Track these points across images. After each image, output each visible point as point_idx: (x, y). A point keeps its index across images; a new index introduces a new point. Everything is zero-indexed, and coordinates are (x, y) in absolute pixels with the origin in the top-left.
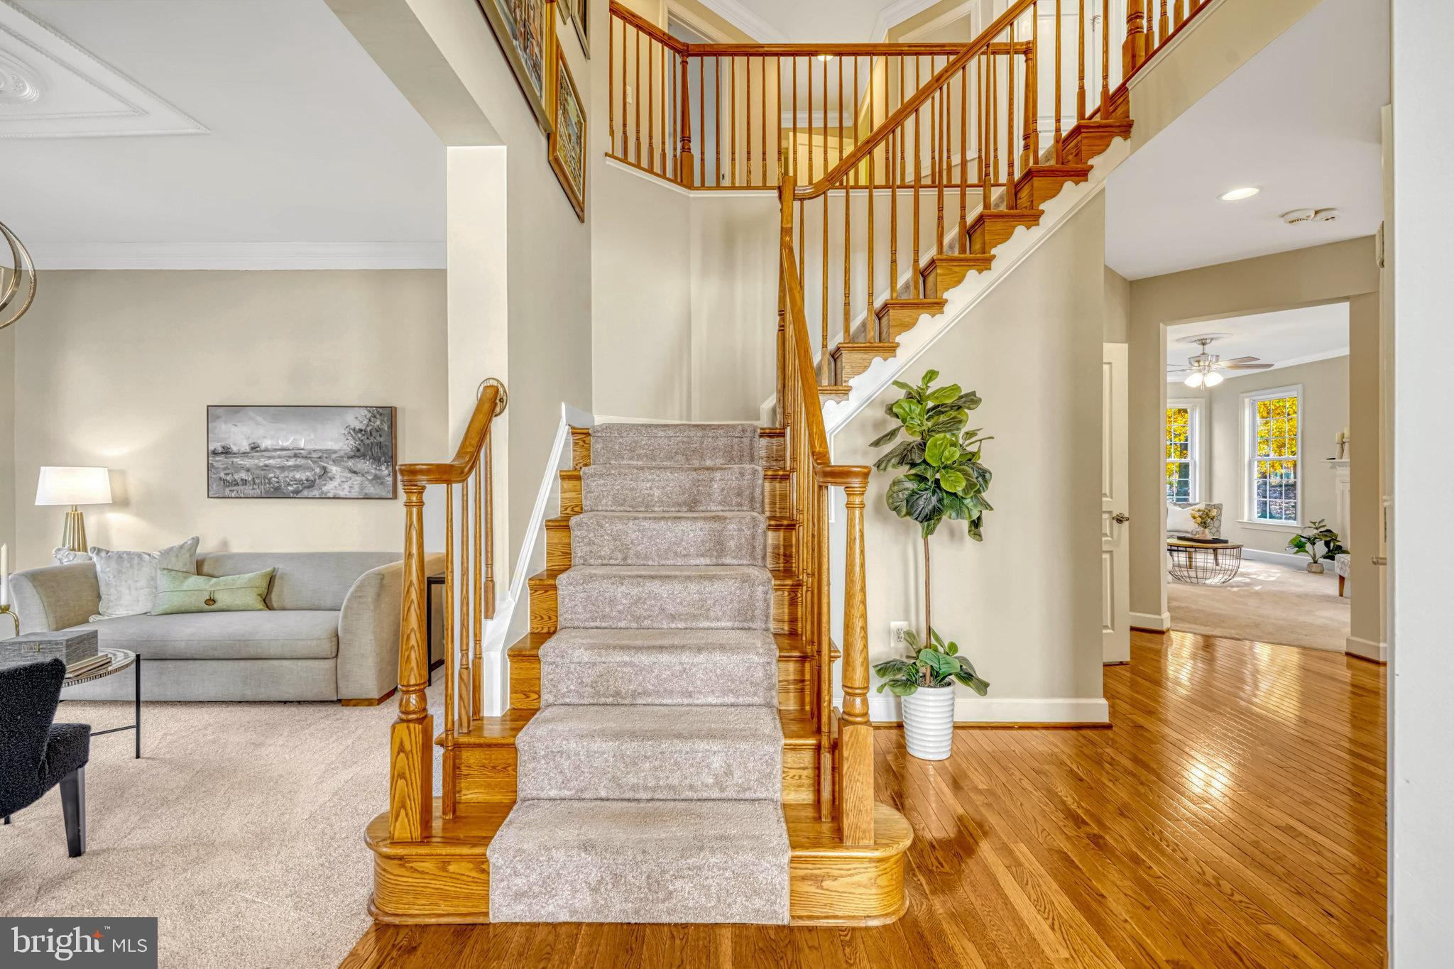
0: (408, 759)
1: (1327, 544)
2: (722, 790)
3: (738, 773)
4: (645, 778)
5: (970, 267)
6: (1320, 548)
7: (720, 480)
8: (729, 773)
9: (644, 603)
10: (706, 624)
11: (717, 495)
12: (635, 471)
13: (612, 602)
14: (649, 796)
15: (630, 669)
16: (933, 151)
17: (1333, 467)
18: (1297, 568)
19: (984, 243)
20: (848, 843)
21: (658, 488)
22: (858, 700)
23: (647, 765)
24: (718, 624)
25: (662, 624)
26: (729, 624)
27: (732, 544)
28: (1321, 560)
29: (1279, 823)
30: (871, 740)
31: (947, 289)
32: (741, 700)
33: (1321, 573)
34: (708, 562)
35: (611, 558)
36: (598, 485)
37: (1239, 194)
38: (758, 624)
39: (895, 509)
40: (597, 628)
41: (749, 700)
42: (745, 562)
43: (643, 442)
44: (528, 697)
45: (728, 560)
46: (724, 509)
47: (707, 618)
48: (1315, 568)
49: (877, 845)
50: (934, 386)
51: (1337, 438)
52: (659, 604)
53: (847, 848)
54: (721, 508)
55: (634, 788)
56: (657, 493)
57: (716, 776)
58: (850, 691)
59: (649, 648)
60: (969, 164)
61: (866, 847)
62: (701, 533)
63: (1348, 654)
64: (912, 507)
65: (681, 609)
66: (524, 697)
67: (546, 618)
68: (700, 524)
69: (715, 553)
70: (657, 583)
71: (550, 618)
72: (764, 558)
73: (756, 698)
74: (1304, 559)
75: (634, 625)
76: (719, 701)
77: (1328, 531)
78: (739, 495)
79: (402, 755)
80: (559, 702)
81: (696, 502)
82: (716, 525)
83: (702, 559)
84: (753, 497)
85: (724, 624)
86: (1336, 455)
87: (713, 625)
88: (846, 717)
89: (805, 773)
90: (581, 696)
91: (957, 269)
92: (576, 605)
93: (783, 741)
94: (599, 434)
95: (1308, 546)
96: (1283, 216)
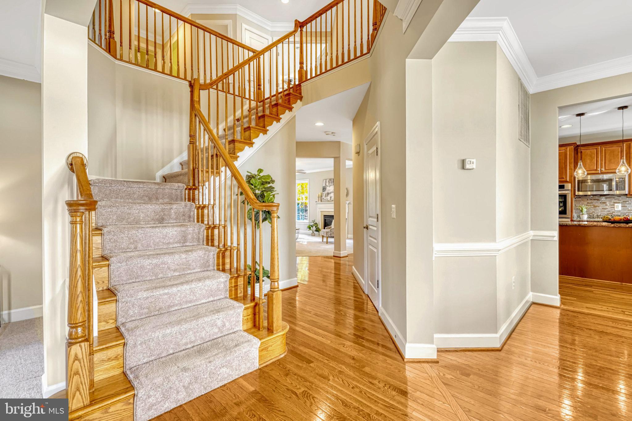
0: (80, 363)
1: (316, 227)
2: (222, 332)
3: (227, 324)
4: (191, 338)
5: (261, 132)
6: (314, 228)
7: (175, 208)
8: (224, 325)
9: (159, 266)
10: (189, 272)
11: (173, 216)
12: (131, 204)
13: (142, 267)
14: (192, 345)
15: (166, 296)
16: (239, 83)
17: (317, 204)
18: (309, 235)
19: (264, 124)
20: (275, 332)
21: (142, 212)
22: (276, 283)
23: (191, 332)
24: (194, 271)
25: (168, 275)
26: (199, 270)
27: (190, 236)
28: (315, 232)
29: (347, 298)
30: (281, 296)
31: (254, 139)
32: (216, 298)
33: (314, 235)
34: (179, 245)
35: (128, 248)
36: (106, 212)
37: (319, 124)
38: (211, 268)
39: (250, 219)
40: (134, 282)
41: (218, 298)
42: (195, 244)
43: (124, 190)
44: (108, 323)
45: (188, 244)
46: (177, 221)
47: (189, 269)
48: (313, 235)
49: (283, 330)
50: (262, 174)
51: (318, 196)
52: (166, 266)
53: (275, 334)
54: (175, 221)
55: (186, 344)
56: (142, 215)
57: (219, 328)
58: (272, 280)
59: (176, 285)
60: (230, 84)
61: (280, 332)
62: (176, 233)
63: (334, 256)
64: (257, 218)
65: (177, 267)
66: (106, 323)
67: (101, 282)
68: (175, 229)
69: (182, 241)
70: (167, 256)
71: (103, 282)
72: (203, 241)
73: (221, 296)
74: (311, 232)
75: (154, 278)
76: (207, 300)
77: (316, 223)
78: (184, 215)
79: (77, 362)
80: (129, 320)
81: (163, 219)
82: (183, 229)
83: (176, 244)
84: (190, 216)
85: (196, 270)
86: (318, 201)
87: (192, 272)
88: (272, 290)
89: (249, 317)
90: (142, 314)
91: (257, 132)
92: (121, 273)
93: (244, 307)
94: (97, 185)
95: (312, 228)
96: (325, 132)
